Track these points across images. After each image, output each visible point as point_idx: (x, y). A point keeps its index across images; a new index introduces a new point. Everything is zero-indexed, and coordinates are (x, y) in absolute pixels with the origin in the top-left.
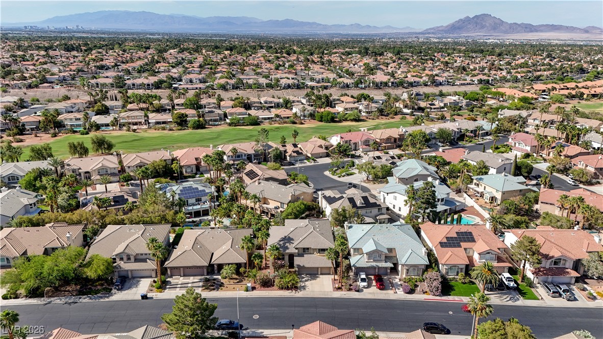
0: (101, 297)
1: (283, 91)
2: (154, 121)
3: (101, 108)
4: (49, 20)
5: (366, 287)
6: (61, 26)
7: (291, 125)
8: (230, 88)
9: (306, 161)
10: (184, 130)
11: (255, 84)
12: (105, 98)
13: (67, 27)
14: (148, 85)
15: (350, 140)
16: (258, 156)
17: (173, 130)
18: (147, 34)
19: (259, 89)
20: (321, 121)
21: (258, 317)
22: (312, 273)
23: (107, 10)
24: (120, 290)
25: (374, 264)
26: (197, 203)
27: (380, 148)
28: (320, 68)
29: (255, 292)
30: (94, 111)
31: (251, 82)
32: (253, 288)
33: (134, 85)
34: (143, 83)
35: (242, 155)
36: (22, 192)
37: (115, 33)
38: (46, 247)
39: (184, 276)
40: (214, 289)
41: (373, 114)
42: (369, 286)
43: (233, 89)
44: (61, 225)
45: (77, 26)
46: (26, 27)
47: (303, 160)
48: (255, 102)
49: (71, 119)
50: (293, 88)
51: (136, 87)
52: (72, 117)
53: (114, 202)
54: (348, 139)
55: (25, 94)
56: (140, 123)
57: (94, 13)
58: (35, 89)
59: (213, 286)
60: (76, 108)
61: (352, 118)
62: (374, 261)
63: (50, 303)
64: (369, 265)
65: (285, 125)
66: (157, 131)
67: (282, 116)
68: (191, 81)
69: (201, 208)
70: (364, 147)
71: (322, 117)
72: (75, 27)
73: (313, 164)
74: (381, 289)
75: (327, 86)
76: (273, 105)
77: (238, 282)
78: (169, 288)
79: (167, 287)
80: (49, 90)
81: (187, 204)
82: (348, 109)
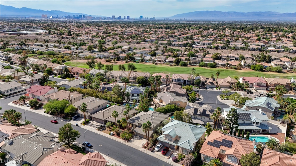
0: (67, 121)
1: (249, 52)
2: (168, 61)
3: (153, 53)
4: (175, 16)
5: (158, 151)
6: (178, 18)
7: (234, 70)
8: (220, 48)
9: (215, 88)
10: (177, 66)
11: (234, 47)
12: (157, 49)
13: (180, 19)
14: (181, 45)
15: (249, 82)
16: (190, 82)
17: (172, 66)
18: (213, 21)
19: (236, 50)
20: (254, 70)
21: (102, 145)
22: (141, 136)
23: (199, 11)
24: (74, 120)
25: (167, 141)
26: (138, 96)
27: (269, 89)
28: (288, 40)
29: (113, 136)
30: (150, 54)
31: (232, 46)
32: (113, 135)
33: (175, 44)
34: (179, 44)
35: (180, 80)
36: (83, 80)
37: (198, 21)
38: (64, 99)
39: (97, 122)
40: (100, 130)
41: (293, 69)
42: (159, 151)
43: (221, 49)
44: (77, 93)
45: (184, 18)
46: (164, 19)
47: (214, 88)
48: (224, 56)
49: (137, 57)
50: (256, 51)
51: (176, 45)
52: (138, 56)
53: (107, 89)
54: (248, 81)
55: (135, 46)
56: (162, 61)
57: (193, 12)
58: (139, 44)
59: (101, 129)
60: (145, 53)
61: (275, 70)
62: (168, 140)
63: (53, 118)
64: (165, 141)
65: (230, 69)
66: (165, 65)
67: (232, 64)
68: (204, 44)
69: (137, 98)
70: (257, 86)
71: (255, 67)
72: (184, 19)
73: (218, 90)
74: (163, 155)
75: (280, 51)
76: (234, 58)
77: (111, 130)
78: (88, 125)
79: (88, 124)
80: (143, 45)
81: (134, 96)
82: (278, 65)
